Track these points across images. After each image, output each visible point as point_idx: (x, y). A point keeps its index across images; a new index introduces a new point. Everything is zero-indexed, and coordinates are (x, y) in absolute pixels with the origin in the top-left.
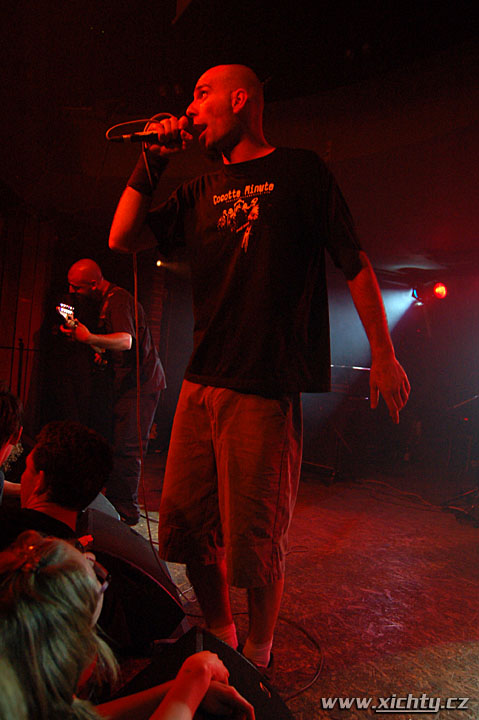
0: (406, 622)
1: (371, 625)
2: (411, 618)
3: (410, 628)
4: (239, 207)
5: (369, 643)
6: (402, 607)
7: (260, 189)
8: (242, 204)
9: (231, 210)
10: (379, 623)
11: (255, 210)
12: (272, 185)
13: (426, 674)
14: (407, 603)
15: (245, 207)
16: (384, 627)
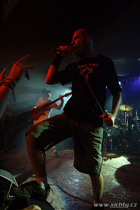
0: (79, 179)
1: (70, 182)
2: (81, 178)
3: (80, 181)
4: (86, 69)
5: (70, 186)
6: (78, 175)
7: (94, 65)
8: (87, 68)
9: (84, 70)
10: (72, 181)
11: (91, 70)
12: (97, 65)
13: (85, 192)
14: (79, 174)
15: (88, 69)
16: (73, 182)
